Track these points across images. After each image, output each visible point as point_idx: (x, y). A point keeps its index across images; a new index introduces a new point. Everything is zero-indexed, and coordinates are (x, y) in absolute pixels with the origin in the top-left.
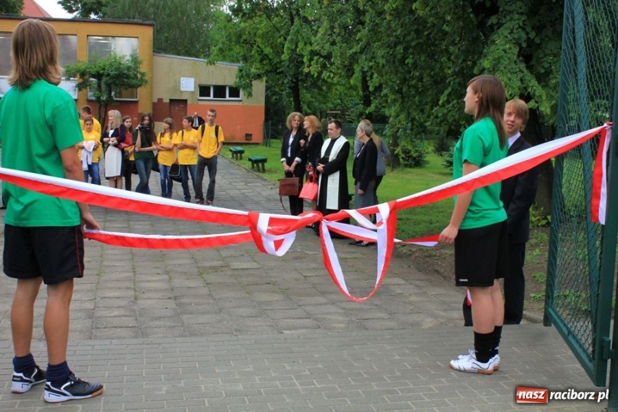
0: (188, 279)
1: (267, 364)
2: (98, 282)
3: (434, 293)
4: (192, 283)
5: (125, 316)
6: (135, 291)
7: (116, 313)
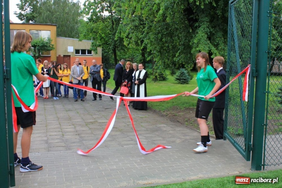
0: (82, 127)
1: (123, 158)
2: (47, 129)
3: (178, 130)
4: (84, 129)
5: (60, 142)
6: (62, 132)
7: (57, 141)
